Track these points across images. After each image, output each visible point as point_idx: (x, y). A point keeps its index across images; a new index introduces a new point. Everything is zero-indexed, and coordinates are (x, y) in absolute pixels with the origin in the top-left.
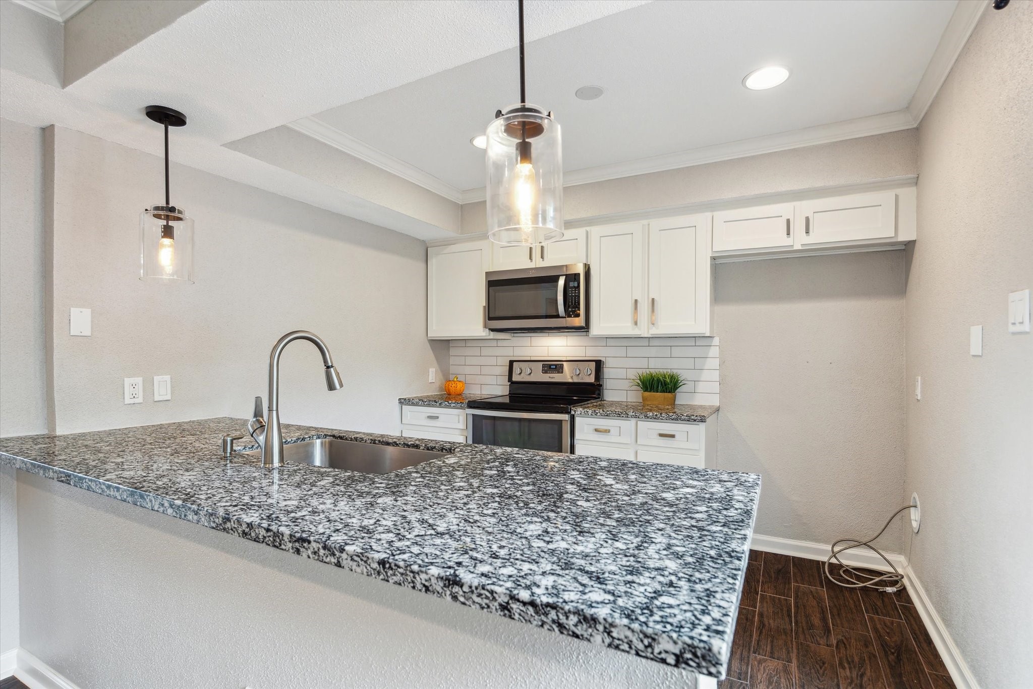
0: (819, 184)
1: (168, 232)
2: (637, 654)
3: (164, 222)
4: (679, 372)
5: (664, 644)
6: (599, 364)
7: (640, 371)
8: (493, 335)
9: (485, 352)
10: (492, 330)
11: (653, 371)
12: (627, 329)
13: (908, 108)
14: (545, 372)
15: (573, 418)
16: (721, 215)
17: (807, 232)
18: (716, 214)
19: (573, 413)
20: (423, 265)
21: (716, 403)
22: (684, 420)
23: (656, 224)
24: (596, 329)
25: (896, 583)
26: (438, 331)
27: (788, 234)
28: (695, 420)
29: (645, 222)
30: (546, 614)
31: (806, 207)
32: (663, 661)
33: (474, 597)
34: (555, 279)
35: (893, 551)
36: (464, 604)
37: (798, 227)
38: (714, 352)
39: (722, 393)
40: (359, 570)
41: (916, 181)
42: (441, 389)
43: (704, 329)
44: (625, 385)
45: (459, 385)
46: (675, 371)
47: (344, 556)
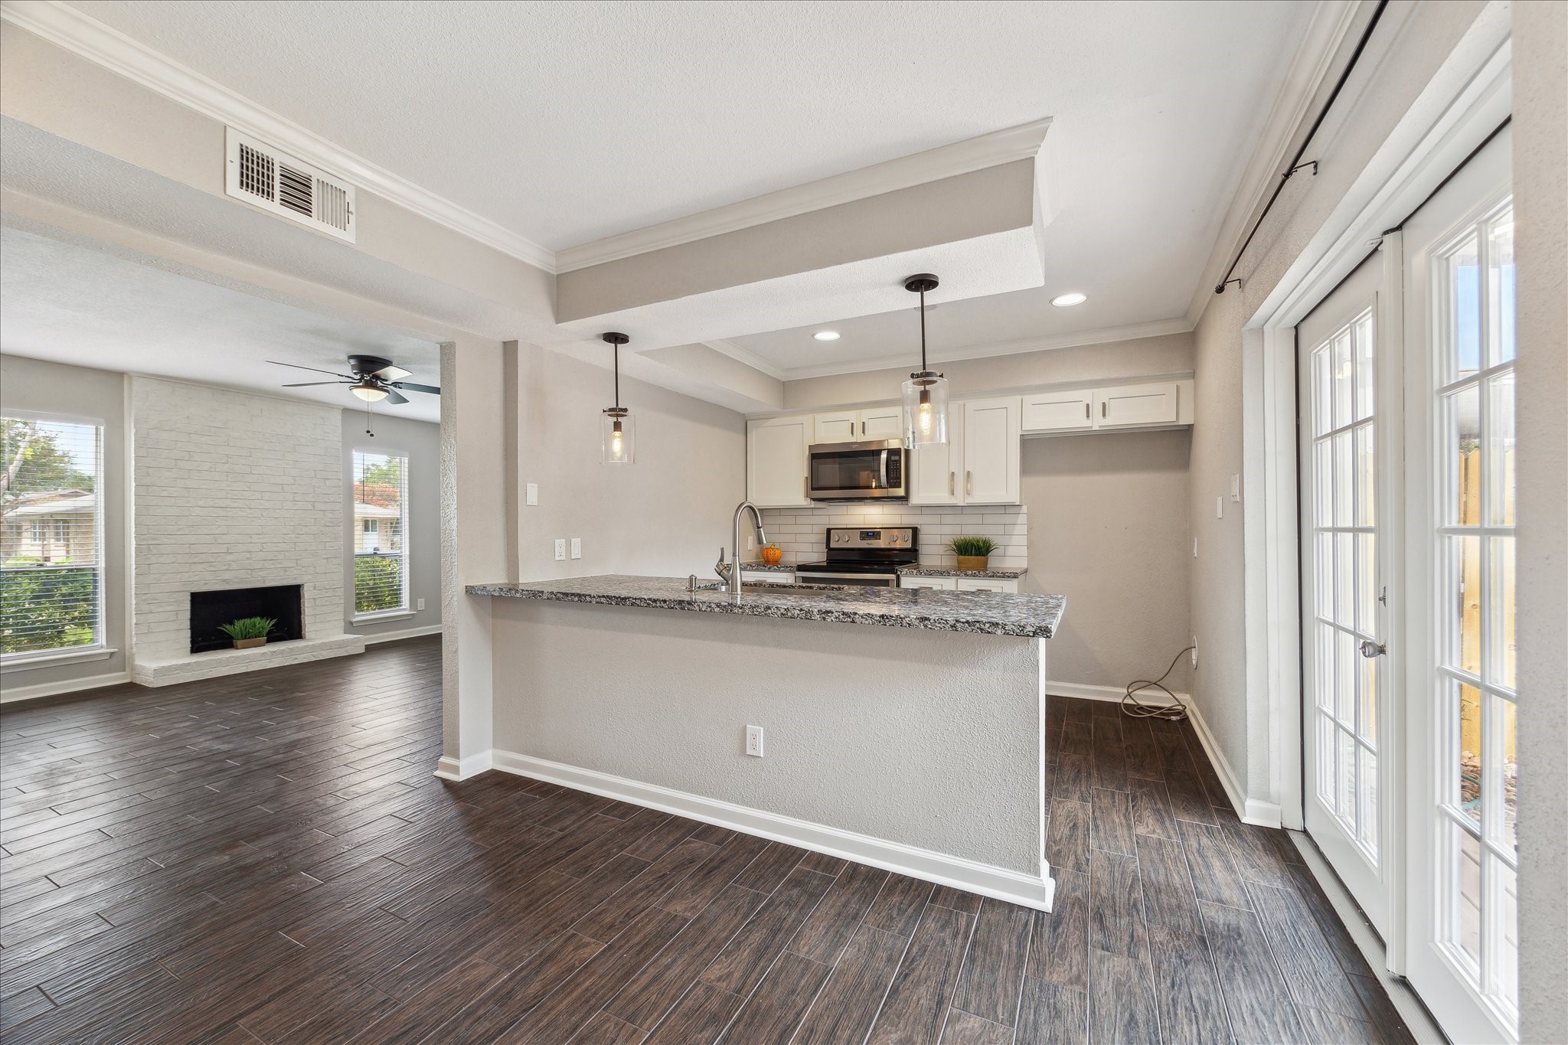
0: (1113, 375)
1: (617, 426)
2: (1017, 635)
3: (615, 419)
4: (991, 537)
5: (1029, 628)
6: (915, 531)
7: (955, 537)
8: (813, 504)
9: (800, 520)
10: (814, 500)
11: (967, 537)
12: (943, 498)
13: (1185, 316)
14: (862, 538)
15: (898, 578)
16: (1029, 399)
17: (1104, 415)
18: (1025, 398)
19: (899, 573)
20: (742, 438)
21: (1025, 565)
22: (1000, 577)
23: (972, 405)
24: (916, 499)
25: (1179, 713)
26: (758, 501)
27: (1088, 416)
28: (1009, 577)
29: (961, 402)
30: (974, 626)
31: (1103, 394)
32: (1028, 635)
33: (937, 624)
34: (878, 452)
35: (1180, 691)
36: (931, 628)
37: (1097, 410)
38: (1023, 519)
39: (1030, 557)
40: (867, 622)
41: (1193, 375)
42: (757, 557)
43: (1014, 497)
44: (941, 550)
45: (777, 552)
46: (987, 537)
47: (857, 616)
